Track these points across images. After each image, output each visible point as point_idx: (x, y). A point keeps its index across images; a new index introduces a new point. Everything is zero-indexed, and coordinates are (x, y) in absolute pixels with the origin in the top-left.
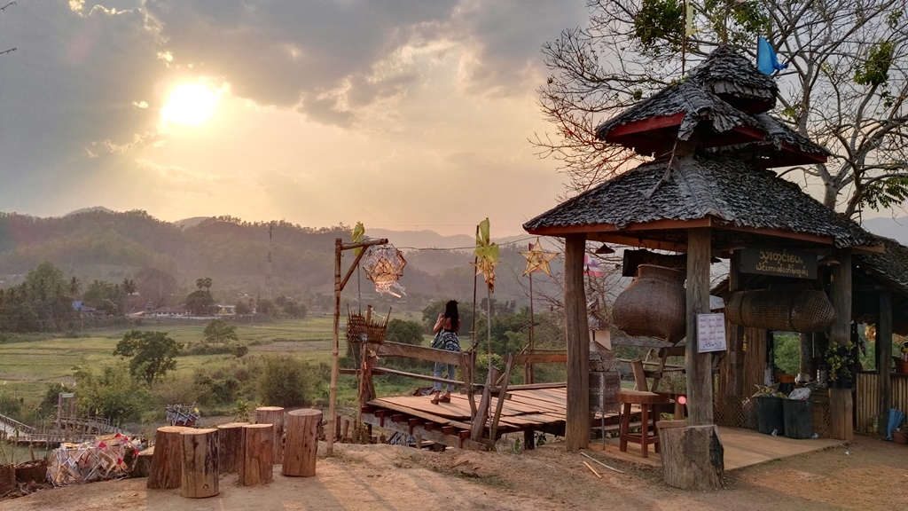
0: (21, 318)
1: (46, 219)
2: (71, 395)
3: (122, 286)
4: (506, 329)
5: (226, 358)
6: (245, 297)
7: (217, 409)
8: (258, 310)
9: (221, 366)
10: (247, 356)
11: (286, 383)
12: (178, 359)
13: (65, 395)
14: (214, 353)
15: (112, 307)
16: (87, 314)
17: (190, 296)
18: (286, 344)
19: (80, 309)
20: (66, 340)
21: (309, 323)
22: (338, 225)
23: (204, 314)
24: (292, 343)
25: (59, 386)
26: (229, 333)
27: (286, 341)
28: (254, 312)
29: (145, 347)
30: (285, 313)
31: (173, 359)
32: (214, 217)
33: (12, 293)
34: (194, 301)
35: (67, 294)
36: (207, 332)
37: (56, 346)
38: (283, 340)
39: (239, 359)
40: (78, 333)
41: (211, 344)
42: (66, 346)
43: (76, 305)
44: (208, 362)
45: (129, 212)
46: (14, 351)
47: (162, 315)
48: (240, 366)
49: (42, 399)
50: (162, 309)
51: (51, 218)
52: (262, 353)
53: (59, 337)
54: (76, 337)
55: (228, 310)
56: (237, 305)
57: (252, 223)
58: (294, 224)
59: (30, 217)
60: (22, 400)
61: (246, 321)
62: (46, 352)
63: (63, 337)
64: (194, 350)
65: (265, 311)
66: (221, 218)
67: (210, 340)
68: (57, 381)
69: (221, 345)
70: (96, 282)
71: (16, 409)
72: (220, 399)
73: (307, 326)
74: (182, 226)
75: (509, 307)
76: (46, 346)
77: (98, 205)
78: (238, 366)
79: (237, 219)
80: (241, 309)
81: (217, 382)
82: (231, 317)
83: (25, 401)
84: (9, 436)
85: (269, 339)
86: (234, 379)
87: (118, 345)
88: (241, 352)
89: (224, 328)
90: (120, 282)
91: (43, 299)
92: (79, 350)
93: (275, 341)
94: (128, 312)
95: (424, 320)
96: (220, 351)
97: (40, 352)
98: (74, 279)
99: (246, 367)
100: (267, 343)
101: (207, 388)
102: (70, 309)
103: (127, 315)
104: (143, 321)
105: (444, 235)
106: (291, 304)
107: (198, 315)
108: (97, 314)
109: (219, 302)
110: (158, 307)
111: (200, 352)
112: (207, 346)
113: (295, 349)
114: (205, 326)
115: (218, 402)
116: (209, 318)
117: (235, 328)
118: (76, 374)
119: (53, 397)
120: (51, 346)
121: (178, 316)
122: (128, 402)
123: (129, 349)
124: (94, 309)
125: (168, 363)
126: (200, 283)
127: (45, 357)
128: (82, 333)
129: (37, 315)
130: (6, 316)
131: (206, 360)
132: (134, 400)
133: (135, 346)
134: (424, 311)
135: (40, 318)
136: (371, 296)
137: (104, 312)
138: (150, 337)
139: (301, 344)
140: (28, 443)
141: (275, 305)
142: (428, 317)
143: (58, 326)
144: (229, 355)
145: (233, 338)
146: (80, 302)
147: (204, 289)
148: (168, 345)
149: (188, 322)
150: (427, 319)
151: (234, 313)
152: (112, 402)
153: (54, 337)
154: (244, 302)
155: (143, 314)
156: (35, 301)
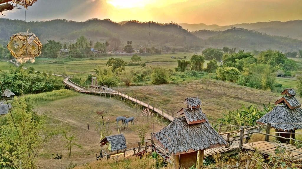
0: (77, 53)
1: (80, 22)
2: (95, 78)
3: (105, 43)
4: (235, 58)
5: (139, 67)
6: (142, 47)
7: (139, 84)
8: (146, 52)
9: (138, 70)
10: (146, 66)
11: (161, 76)
12: (125, 67)
13: (94, 78)
14: (135, 65)
15: (102, 50)
16: (95, 52)
17: (125, 47)
18: (157, 63)
19: (93, 50)
20: (90, 60)
21: (163, 56)
22: (171, 22)
23: (130, 53)
24: (158, 62)
25: (91, 75)
26: (139, 59)
27: (156, 62)
28: (145, 52)
29: (115, 63)
30: (155, 53)
31: (124, 67)
32: (131, 21)
33: (73, 46)
34: (126, 49)
35: (89, 46)
36: (132, 58)
37: (88, 62)
38: (155, 61)
39: (144, 67)
40: (93, 58)
41: (133, 62)
42: (90, 62)
43: (92, 49)
44: (134, 68)
45: (105, 20)
46: (76, 64)
47: (117, 53)
48: (144, 70)
49: (86, 79)
50: (117, 51)
51: (82, 22)
52: (150, 66)
53: (88, 59)
54: (93, 59)
55: (137, 51)
56: (140, 50)
57: (143, 23)
58: (156, 22)
59: (76, 22)
60: (80, 79)
61: (143, 55)
62: (85, 64)
63: (89, 59)
64: (128, 64)
65: (148, 52)
66: (133, 21)
67: (133, 61)
68: (90, 73)
69: (136, 63)
70: (97, 42)
71: (79, 82)
72: (139, 80)
73: (162, 57)
74: (121, 24)
75: (233, 50)
76: (84, 62)
77: (95, 18)
78: (143, 70)
79: (138, 21)
80: (141, 51)
81: (138, 75)
82: (138, 54)
83: (81, 79)
84: (78, 90)
85: (151, 61)
86: (143, 74)
87: (107, 62)
88: (144, 65)
89: (137, 57)
90: (104, 42)
91: (82, 47)
92: (94, 64)
93: (153, 62)
94: (107, 52)
95: (202, 55)
96: (137, 65)
97: (83, 64)
98: (91, 41)
99: (146, 70)
100: (151, 62)
101: (136, 77)
102: (90, 51)
103: (107, 53)
104: (112, 55)
105: (208, 25)
106: (156, 49)
107: (128, 53)
108: (98, 52)
109: (134, 49)
110: (116, 50)
111: (130, 65)
112: (132, 63)
113: (160, 64)
114: (131, 57)
115: (139, 81)
116: (131, 54)
117: (140, 57)
118: (95, 71)
119: (89, 78)
120: (86, 62)
121: (122, 53)
122: (113, 81)
123: (110, 63)
124: (97, 51)
125: (122, 69)
126: (128, 43)
127: (85, 65)
128: (95, 58)
129: (81, 53)
130: (72, 53)
131: (133, 67)
132: (114, 80)
133: (112, 63)
134: (202, 52)
135: (82, 53)
136: (182, 47)
137: (100, 52)
138: (117, 60)
139: (161, 63)
140: (84, 92)
141: (152, 50)
142: (204, 54)
143: (87, 56)
144: (140, 66)
145: (140, 61)
146: (93, 49)
147: (130, 45)
148: (122, 63)
149: (125, 55)
150: (203, 55)
151: (139, 53)
152: (108, 81)
153: (87, 59)
154: (142, 49)
155: (112, 53)
156: (80, 48)
